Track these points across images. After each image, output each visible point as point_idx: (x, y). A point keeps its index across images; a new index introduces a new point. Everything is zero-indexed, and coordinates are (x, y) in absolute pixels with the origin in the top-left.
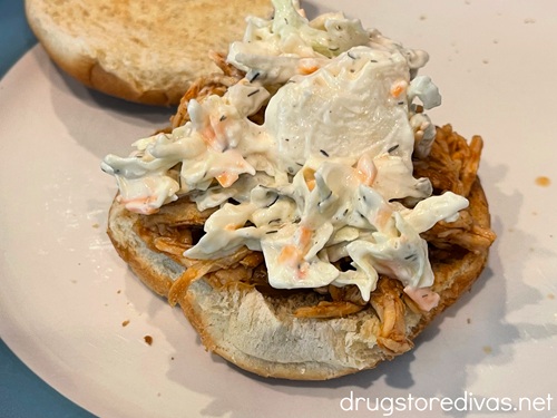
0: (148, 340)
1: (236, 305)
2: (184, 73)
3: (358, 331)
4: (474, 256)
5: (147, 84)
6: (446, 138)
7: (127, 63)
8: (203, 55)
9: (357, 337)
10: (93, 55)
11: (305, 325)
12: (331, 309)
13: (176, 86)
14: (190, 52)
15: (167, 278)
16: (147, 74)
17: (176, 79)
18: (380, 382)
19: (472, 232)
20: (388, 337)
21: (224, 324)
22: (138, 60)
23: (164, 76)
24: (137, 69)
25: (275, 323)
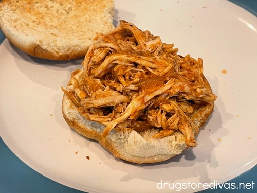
0: (88, 158)
1: (127, 137)
2: (76, 46)
3: (176, 140)
4: (210, 105)
5: (61, 52)
6: (189, 60)
7: (52, 44)
8: (82, 37)
9: (176, 142)
10: (38, 43)
11: (156, 141)
12: (165, 133)
13: (73, 51)
14: (77, 36)
15: (93, 131)
16: (61, 48)
17: (73, 48)
18: (183, 159)
19: (208, 96)
20: (190, 141)
21: (122, 145)
22: (56, 43)
23: (68, 48)
24: (56, 46)
25: (145, 142)
